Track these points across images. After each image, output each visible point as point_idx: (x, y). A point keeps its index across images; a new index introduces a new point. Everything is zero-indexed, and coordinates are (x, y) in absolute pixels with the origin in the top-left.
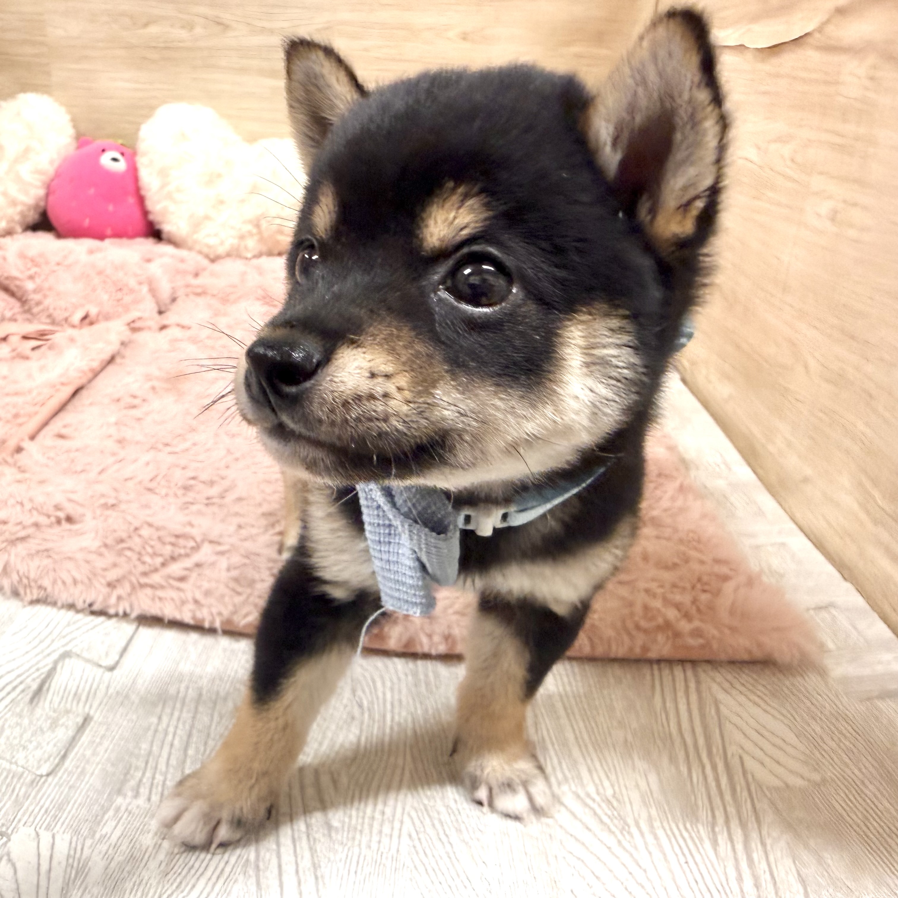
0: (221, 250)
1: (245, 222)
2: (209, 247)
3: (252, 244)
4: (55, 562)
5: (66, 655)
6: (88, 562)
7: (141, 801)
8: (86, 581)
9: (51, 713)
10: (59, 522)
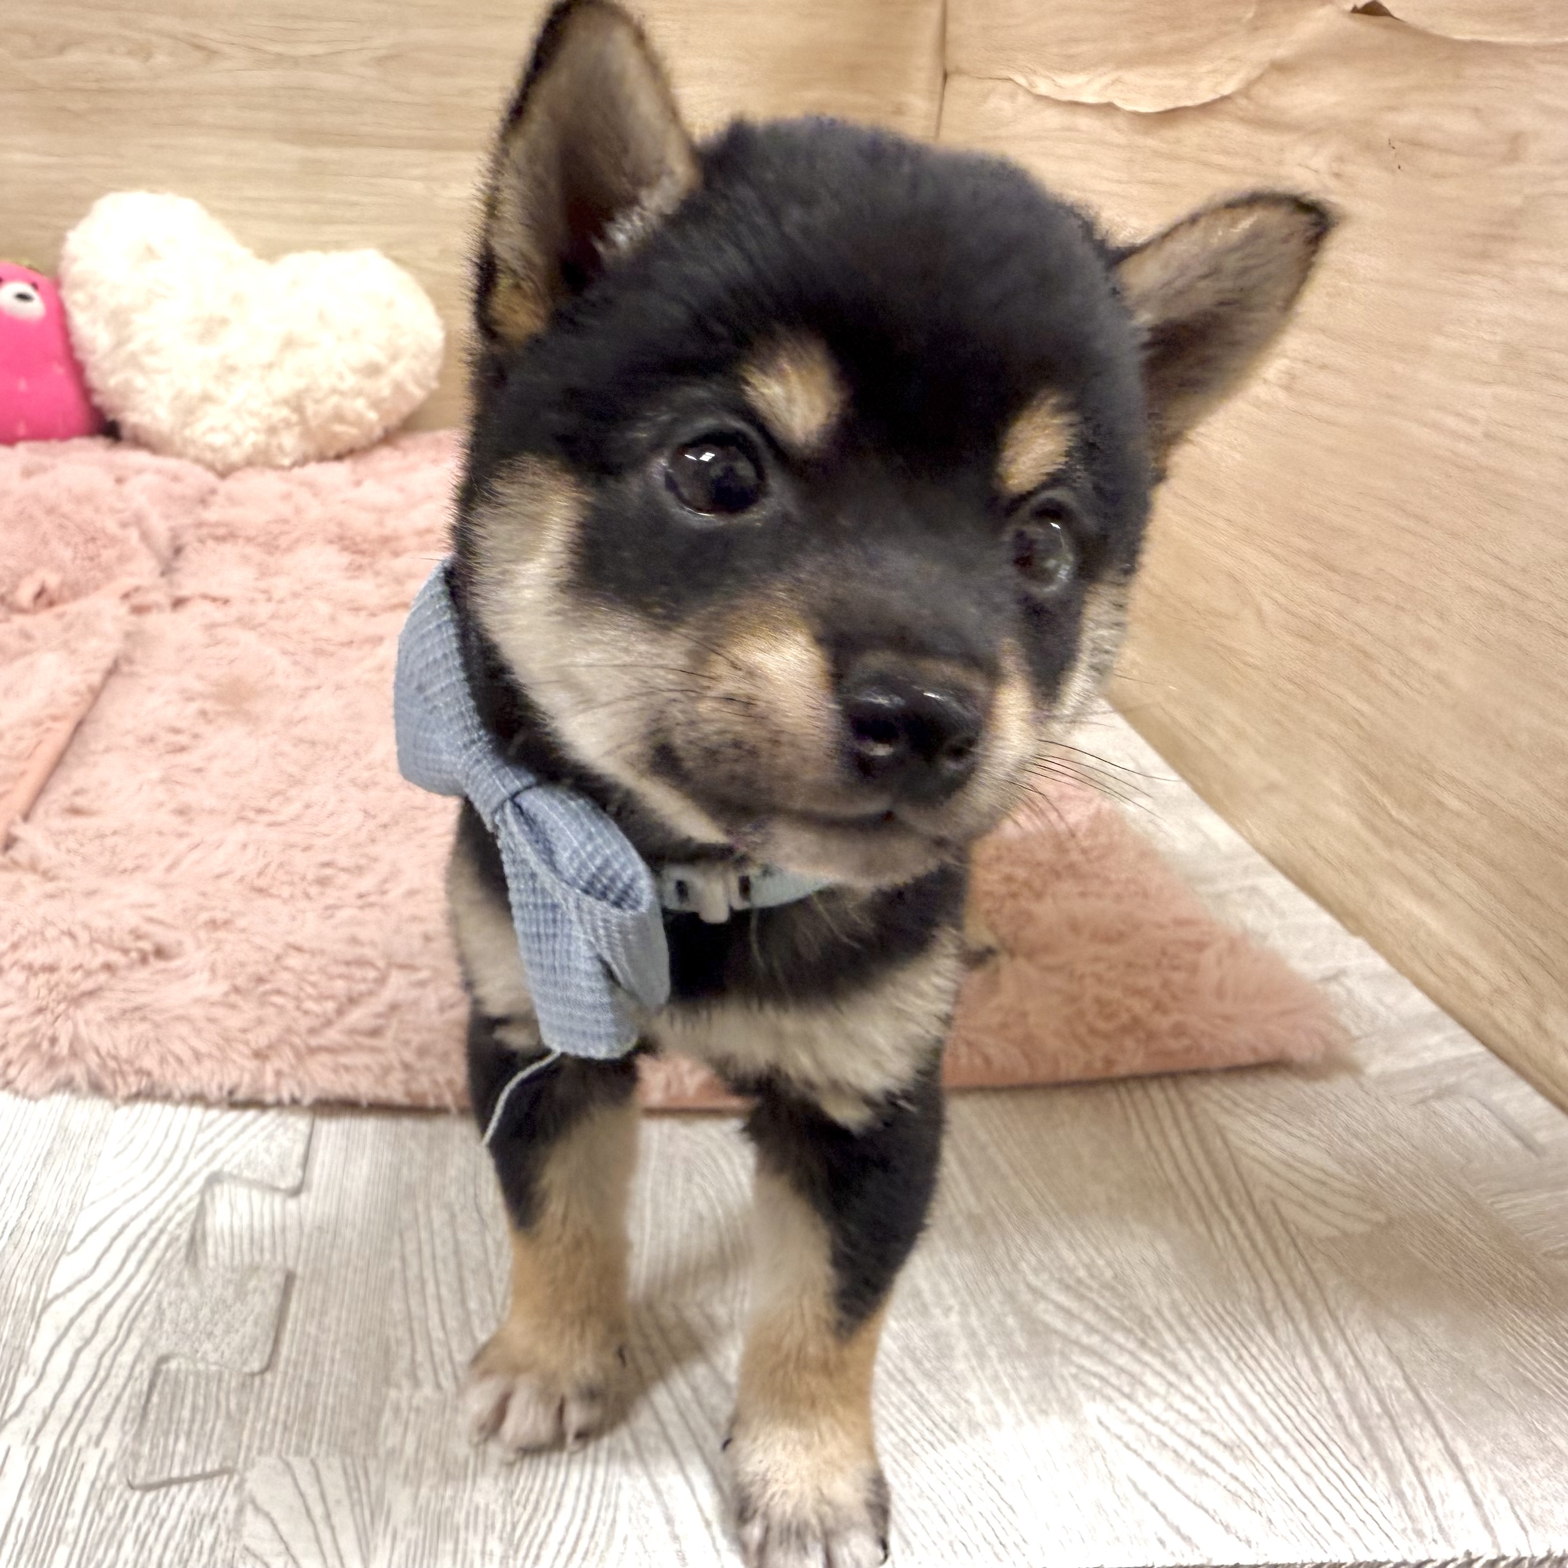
0: (236, 455)
1: (276, 403)
2: (213, 449)
3: (290, 441)
4: (157, 1026)
5: (214, 1179)
6: (211, 1020)
7: (428, 1390)
8: (215, 1052)
9: (229, 1275)
10: (144, 960)
